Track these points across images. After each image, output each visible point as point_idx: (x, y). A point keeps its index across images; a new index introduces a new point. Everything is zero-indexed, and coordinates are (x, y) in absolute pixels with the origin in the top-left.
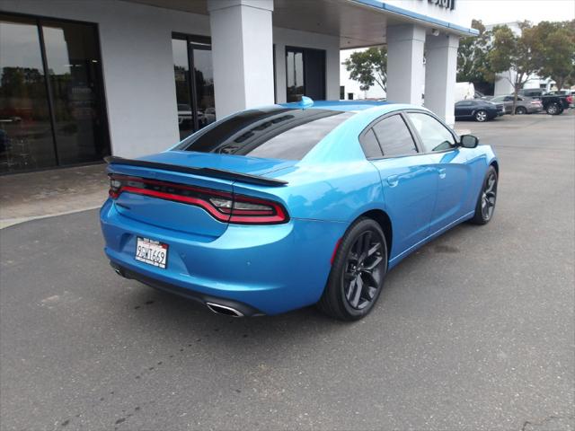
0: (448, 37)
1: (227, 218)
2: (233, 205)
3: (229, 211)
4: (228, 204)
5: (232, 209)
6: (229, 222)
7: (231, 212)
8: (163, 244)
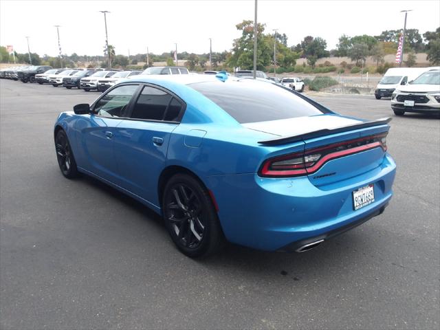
8: (370, 185)
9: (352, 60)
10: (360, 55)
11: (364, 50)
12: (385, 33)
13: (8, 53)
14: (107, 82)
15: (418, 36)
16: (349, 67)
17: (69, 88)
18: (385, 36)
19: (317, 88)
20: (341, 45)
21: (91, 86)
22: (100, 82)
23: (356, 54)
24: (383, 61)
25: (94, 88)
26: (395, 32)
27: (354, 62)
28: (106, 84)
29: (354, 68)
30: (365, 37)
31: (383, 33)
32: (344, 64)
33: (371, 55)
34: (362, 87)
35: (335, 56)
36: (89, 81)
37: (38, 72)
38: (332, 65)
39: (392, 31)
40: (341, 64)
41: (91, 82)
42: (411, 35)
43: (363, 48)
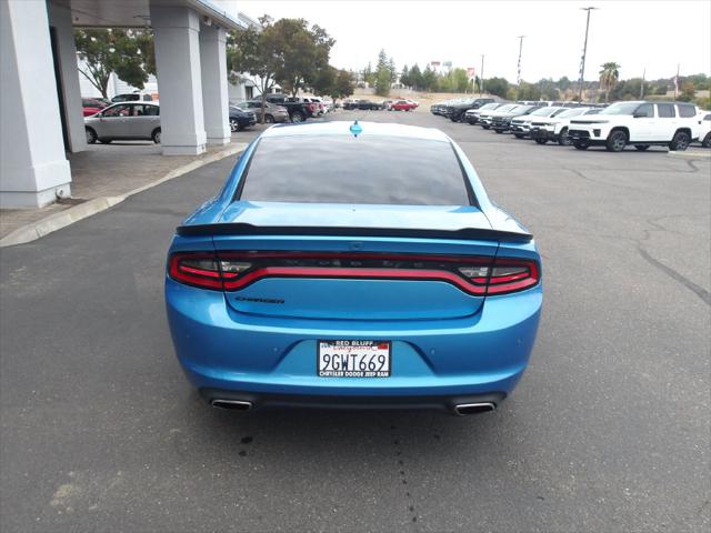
0: (218, 28)
1: (482, 289)
2: (490, 272)
3: (483, 281)
4: (483, 272)
5: (489, 277)
6: (486, 294)
7: (488, 282)
8: (380, 343)
13: (467, 79)
14: (542, 124)
17: (499, 132)
21: (524, 129)
22: (533, 124)
25: (527, 134)
28: (541, 127)
36: (522, 122)
37: (475, 106)
41: (525, 124)
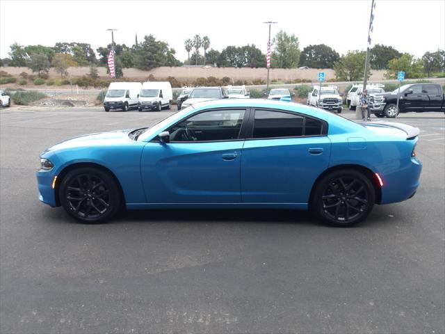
9: (33, 71)
10: (42, 66)
11: (45, 61)
12: (59, 45)
15: (91, 51)
16: (32, 78)
18: (60, 47)
19: (24, 102)
20: (14, 54)
23: (36, 64)
24: (66, 73)
26: (69, 45)
27: (36, 73)
29: (37, 79)
30: (40, 47)
31: (57, 44)
32: (24, 75)
33: (52, 66)
34: (75, 99)
35: (10, 65)
38: (10, 76)
39: (65, 44)
40: (21, 74)
42: (84, 49)
43: (43, 59)
